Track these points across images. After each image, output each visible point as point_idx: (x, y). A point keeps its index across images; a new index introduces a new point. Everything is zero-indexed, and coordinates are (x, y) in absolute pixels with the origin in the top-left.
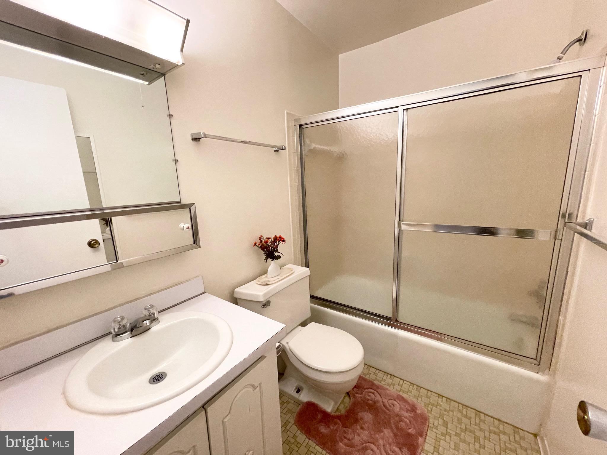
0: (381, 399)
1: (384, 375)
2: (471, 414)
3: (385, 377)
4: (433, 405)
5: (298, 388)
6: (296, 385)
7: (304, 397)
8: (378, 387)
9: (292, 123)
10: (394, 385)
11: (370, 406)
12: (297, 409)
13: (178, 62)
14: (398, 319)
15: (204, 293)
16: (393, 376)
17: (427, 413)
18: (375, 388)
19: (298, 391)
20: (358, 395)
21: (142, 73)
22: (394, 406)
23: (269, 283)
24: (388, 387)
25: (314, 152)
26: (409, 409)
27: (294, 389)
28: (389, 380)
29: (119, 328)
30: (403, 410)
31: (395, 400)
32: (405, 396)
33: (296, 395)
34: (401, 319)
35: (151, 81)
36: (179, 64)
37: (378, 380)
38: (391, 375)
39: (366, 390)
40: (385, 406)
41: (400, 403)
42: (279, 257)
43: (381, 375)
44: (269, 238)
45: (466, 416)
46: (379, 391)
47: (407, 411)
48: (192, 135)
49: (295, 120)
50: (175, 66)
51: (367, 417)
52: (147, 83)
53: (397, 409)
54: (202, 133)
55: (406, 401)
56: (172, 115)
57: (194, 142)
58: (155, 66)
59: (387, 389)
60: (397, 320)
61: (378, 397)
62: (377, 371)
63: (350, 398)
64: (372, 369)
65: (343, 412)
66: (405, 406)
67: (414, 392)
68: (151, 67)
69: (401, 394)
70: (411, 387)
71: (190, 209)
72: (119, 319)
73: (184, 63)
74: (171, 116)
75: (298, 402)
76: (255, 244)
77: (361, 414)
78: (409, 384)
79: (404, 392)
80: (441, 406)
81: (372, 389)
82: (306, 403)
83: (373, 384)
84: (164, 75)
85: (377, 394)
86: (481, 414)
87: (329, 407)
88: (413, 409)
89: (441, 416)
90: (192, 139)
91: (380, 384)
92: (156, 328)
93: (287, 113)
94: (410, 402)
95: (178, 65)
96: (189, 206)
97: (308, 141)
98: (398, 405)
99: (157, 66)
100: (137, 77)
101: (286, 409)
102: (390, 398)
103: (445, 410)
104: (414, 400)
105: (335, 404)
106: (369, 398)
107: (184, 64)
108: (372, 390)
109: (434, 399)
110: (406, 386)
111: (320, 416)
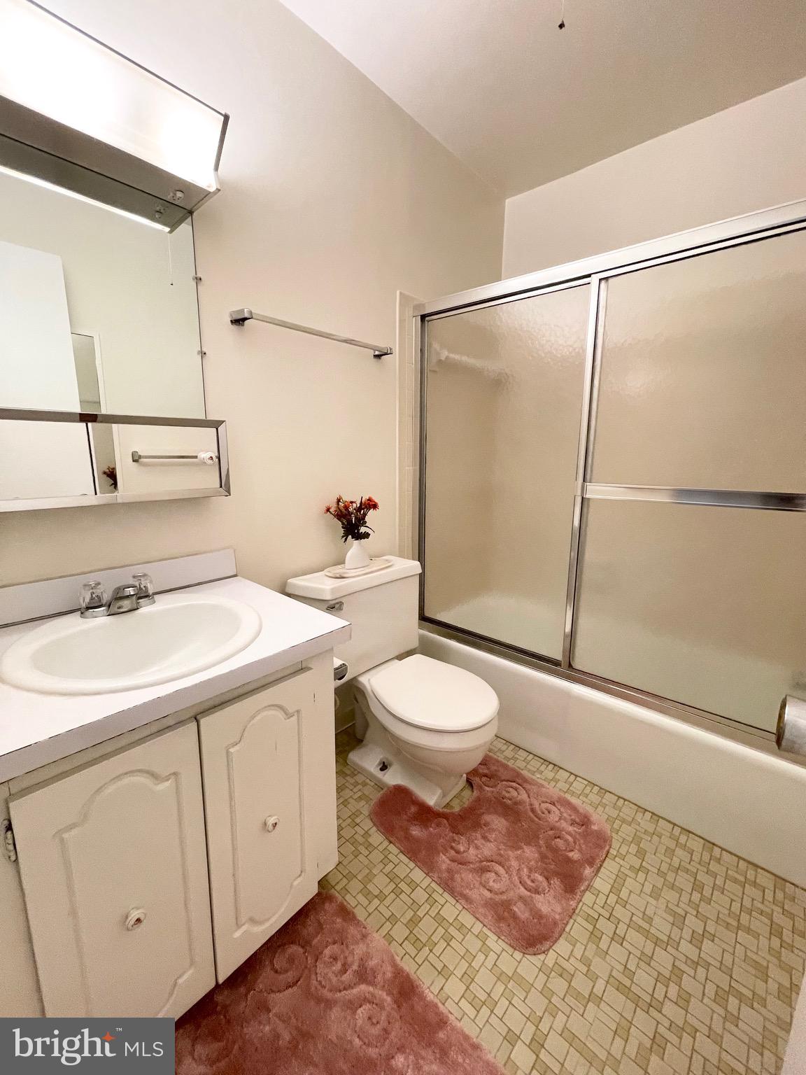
0: (528, 800)
1: (542, 764)
2: (696, 845)
3: (544, 766)
4: (623, 821)
5: (384, 763)
6: (381, 757)
7: (393, 778)
8: (526, 781)
9: (409, 312)
10: (557, 781)
11: (506, 807)
12: (376, 796)
13: (209, 187)
14: (573, 665)
15: (235, 576)
16: (559, 767)
17: (609, 832)
18: (520, 781)
19: (384, 767)
20: (487, 788)
21: (158, 209)
22: (549, 812)
23: (345, 575)
24: (545, 783)
25: (446, 365)
26: (577, 820)
27: (378, 762)
28: (549, 773)
29: (92, 599)
30: (565, 819)
31: (554, 804)
32: (574, 800)
33: (379, 774)
34: (578, 664)
35: (173, 226)
36: (212, 189)
37: (529, 771)
38: (555, 765)
39: (504, 783)
40: (533, 811)
41: (562, 809)
42: (366, 535)
43: (535, 764)
44: (352, 502)
45: (684, 847)
46: (528, 786)
47: (573, 823)
48: (231, 315)
49: (416, 307)
50: (206, 195)
51: (498, 823)
52: (167, 229)
53: (553, 818)
54: (245, 310)
55: (574, 809)
56: (200, 279)
57: (234, 327)
58: (175, 194)
59: (543, 786)
60: (570, 666)
61: (524, 796)
62: (531, 756)
63: (473, 792)
64: (521, 752)
65: (457, 809)
66: (570, 816)
67: (594, 798)
68: (169, 198)
69: (568, 796)
70: (589, 788)
71: (217, 429)
72: (93, 584)
73: (219, 188)
74: (198, 280)
75: (380, 785)
76: (328, 510)
77: (487, 818)
78: (586, 783)
79: (573, 794)
80: (639, 824)
81: (514, 782)
82: (394, 786)
83: (518, 775)
84: (191, 213)
85: (523, 792)
86: (715, 847)
87: (431, 798)
88: (585, 821)
89: (636, 840)
90: (231, 321)
91: (534, 777)
92: (146, 609)
93: (401, 293)
94: (581, 811)
95: (210, 193)
96: (216, 424)
97: (436, 346)
98: (557, 812)
99: (179, 194)
100: (153, 219)
101: (359, 794)
102: (545, 800)
103: (646, 832)
104: (590, 810)
105: (444, 796)
106: (507, 795)
107: (219, 190)
108: (514, 784)
109: (628, 811)
110: (578, 786)
111: (413, 809)
